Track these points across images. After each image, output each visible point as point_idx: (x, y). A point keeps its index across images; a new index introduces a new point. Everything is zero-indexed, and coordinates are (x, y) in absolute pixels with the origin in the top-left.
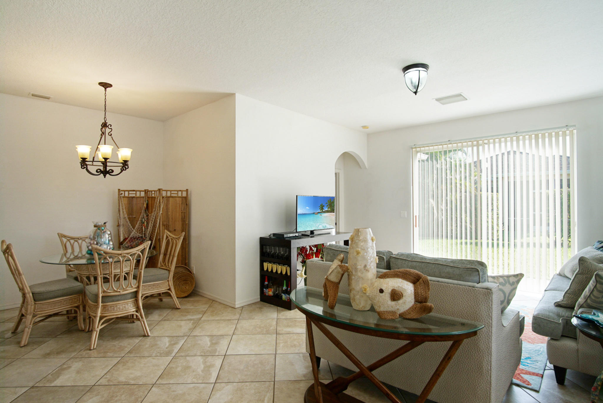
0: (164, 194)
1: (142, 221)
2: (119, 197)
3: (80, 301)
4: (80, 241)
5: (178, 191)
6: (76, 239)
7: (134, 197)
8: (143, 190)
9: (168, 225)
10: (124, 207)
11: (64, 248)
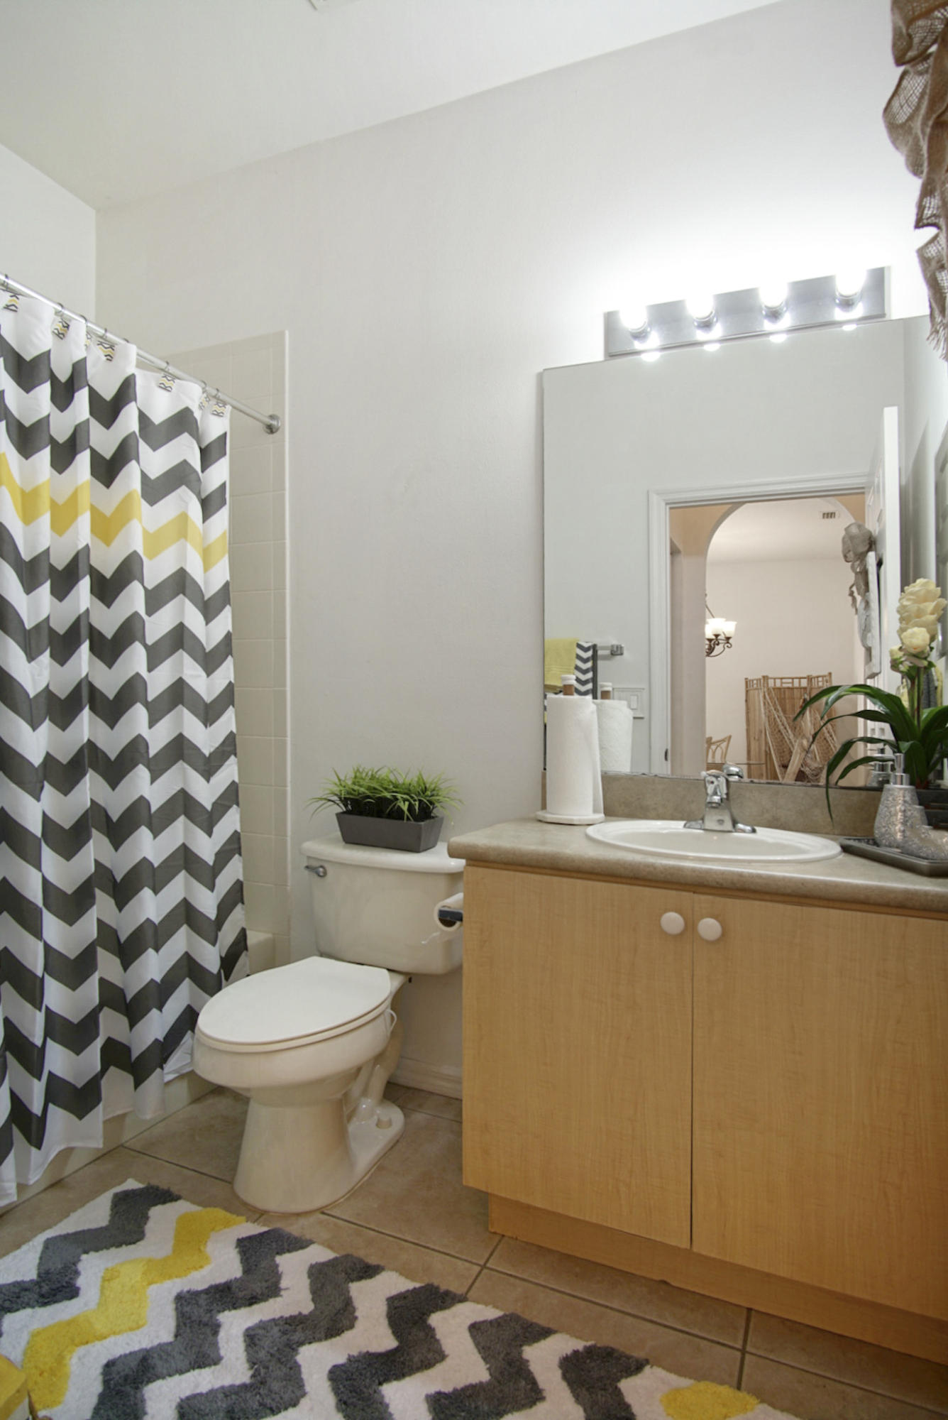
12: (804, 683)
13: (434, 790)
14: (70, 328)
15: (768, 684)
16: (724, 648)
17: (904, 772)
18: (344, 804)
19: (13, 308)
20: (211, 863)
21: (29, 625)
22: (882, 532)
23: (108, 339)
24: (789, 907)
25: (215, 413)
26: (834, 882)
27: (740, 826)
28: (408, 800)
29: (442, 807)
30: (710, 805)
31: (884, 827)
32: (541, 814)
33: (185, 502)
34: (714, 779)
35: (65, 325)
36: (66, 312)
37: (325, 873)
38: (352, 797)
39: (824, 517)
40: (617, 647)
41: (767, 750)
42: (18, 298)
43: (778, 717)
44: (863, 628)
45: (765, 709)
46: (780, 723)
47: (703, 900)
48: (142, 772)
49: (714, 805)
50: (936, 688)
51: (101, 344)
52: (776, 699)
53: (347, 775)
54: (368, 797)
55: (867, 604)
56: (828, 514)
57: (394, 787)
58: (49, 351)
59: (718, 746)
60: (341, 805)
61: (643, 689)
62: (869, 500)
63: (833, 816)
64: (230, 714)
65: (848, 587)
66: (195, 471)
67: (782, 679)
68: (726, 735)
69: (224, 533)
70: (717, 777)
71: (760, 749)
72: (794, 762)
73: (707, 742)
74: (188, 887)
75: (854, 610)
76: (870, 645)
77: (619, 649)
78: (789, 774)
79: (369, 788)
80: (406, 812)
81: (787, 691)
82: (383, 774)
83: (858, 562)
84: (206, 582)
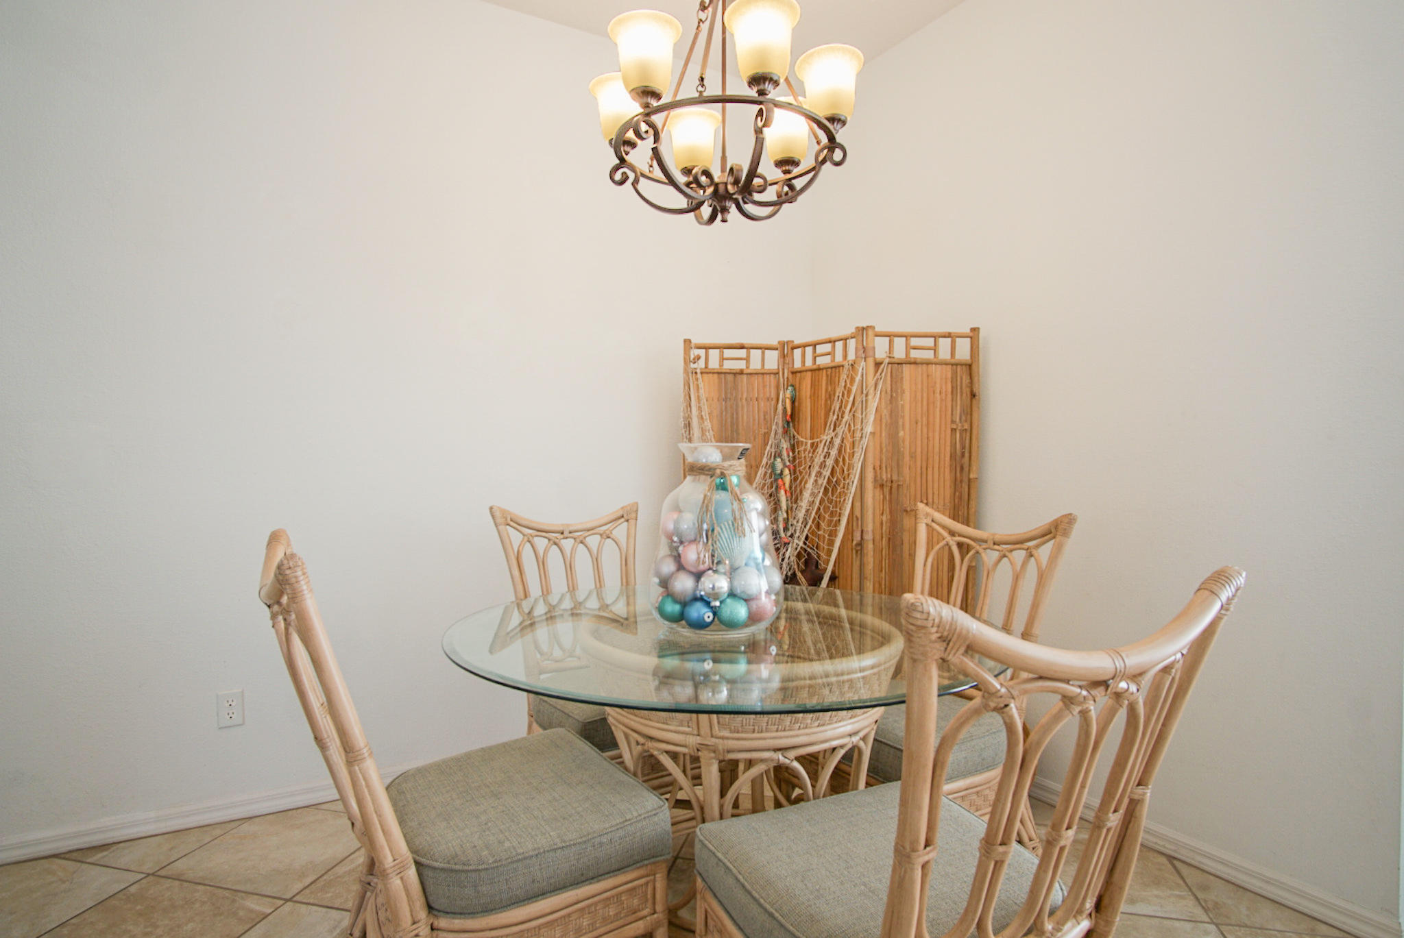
0: (881, 348)
1: (773, 467)
2: (686, 371)
3: (654, 903)
4: (567, 544)
5: (935, 337)
6: (556, 535)
7: (741, 372)
8: (774, 343)
9: (895, 485)
10: (705, 414)
11: (516, 573)
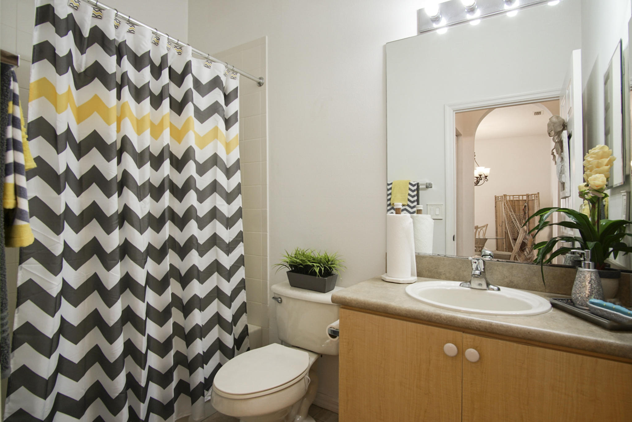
12: (525, 198)
13: (332, 261)
14: (160, 39)
15: (506, 198)
16: (484, 181)
17: (591, 261)
18: (291, 268)
19: (133, 32)
20: (229, 295)
21: (139, 183)
22: (571, 120)
23: (179, 44)
24: (520, 346)
25: (232, 77)
26: (549, 332)
27: (491, 287)
28: (319, 267)
29: (336, 269)
30: (474, 276)
31: (578, 294)
32: (384, 277)
33: (217, 121)
34: (476, 261)
35: (158, 39)
36: (158, 32)
37: (281, 301)
38: (294, 264)
39: (535, 114)
40: (429, 184)
41: (506, 231)
42: (134, 27)
43: (512, 215)
44: (560, 172)
45: (505, 211)
46: (513, 218)
47: (468, 337)
48: (194, 253)
49: (476, 276)
50: (604, 206)
51: (176, 47)
52: (510, 206)
53: (292, 253)
54: (301, 264)
55: (562, 159)
56: (537, 113)
57: (313, 260)
58: (149, 51)
59: (481, 229)
60: (289, 268)
61: (442, 205)
62: (562, 103)
63: (545, 281)
64: (240, 222)
65: (551, 150)
66: (222, 106)
67: (513, 196)
68: (485, 224)
69: (237, 135)
70: (478, 260)
71: (502, 231)
72: (520, 238)
73: (475, 228)
74: (219, 306)
75: (554, 162)
76: (564, 181)
77: (430, 185)
78: (517, 244)
79: (301, 260)
80: (318, 273)
81: (516, 202)
82: (308, 253)
83: (556, 137)
84: (227, 160)
